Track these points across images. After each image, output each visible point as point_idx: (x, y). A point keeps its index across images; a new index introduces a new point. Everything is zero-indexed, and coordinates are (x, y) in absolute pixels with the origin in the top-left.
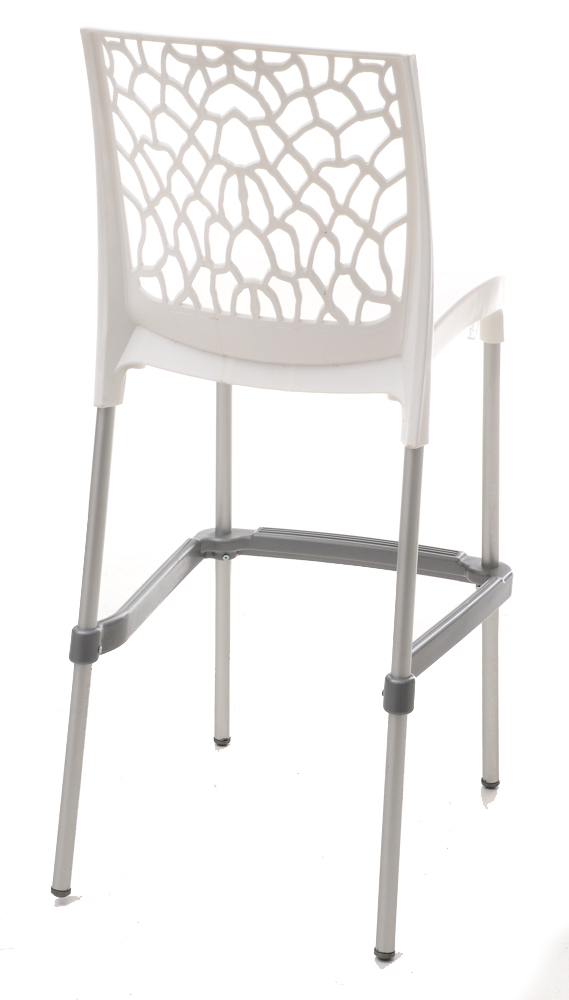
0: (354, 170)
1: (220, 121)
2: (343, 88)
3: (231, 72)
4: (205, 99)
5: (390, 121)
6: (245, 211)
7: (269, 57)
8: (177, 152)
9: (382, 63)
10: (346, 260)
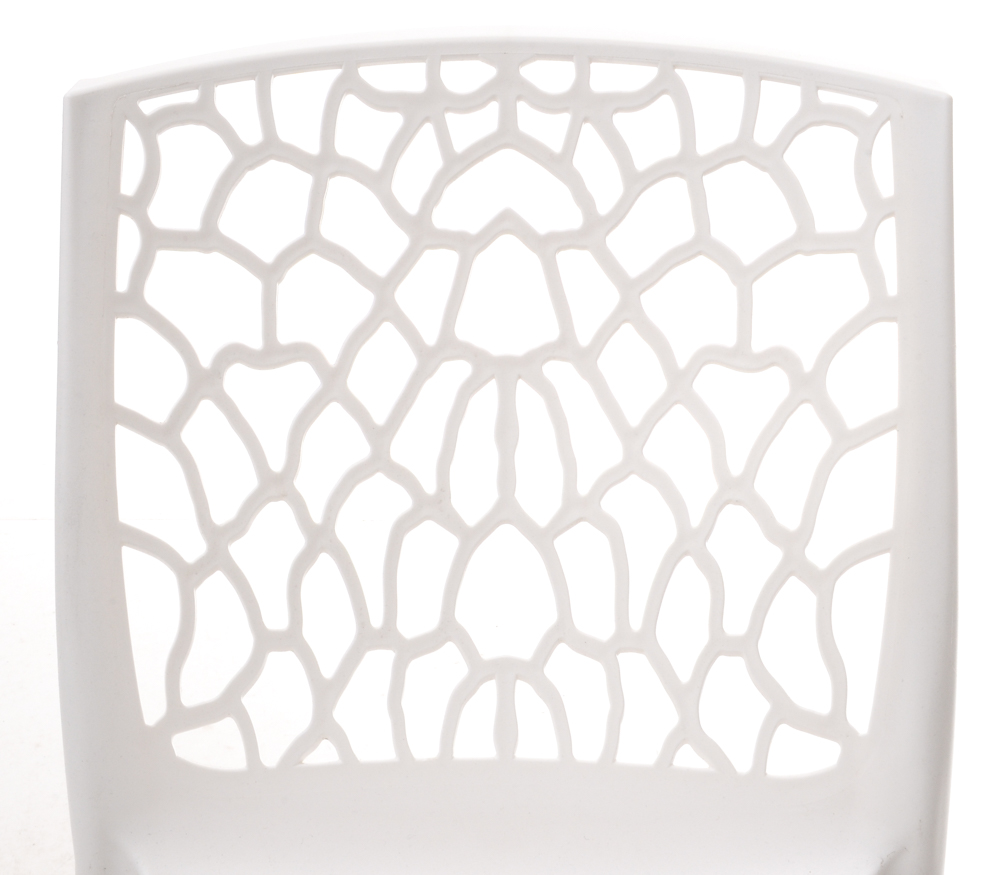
0: (775, 384)
1: (468, 245)
2: (771, 160)
3: (508, 117)
4: (431, 198)
5: (872, 271)
6: (506, 477)
7: (606, 78)
8: (332, 358)
9: (868, 107)
10: (736, 624)
